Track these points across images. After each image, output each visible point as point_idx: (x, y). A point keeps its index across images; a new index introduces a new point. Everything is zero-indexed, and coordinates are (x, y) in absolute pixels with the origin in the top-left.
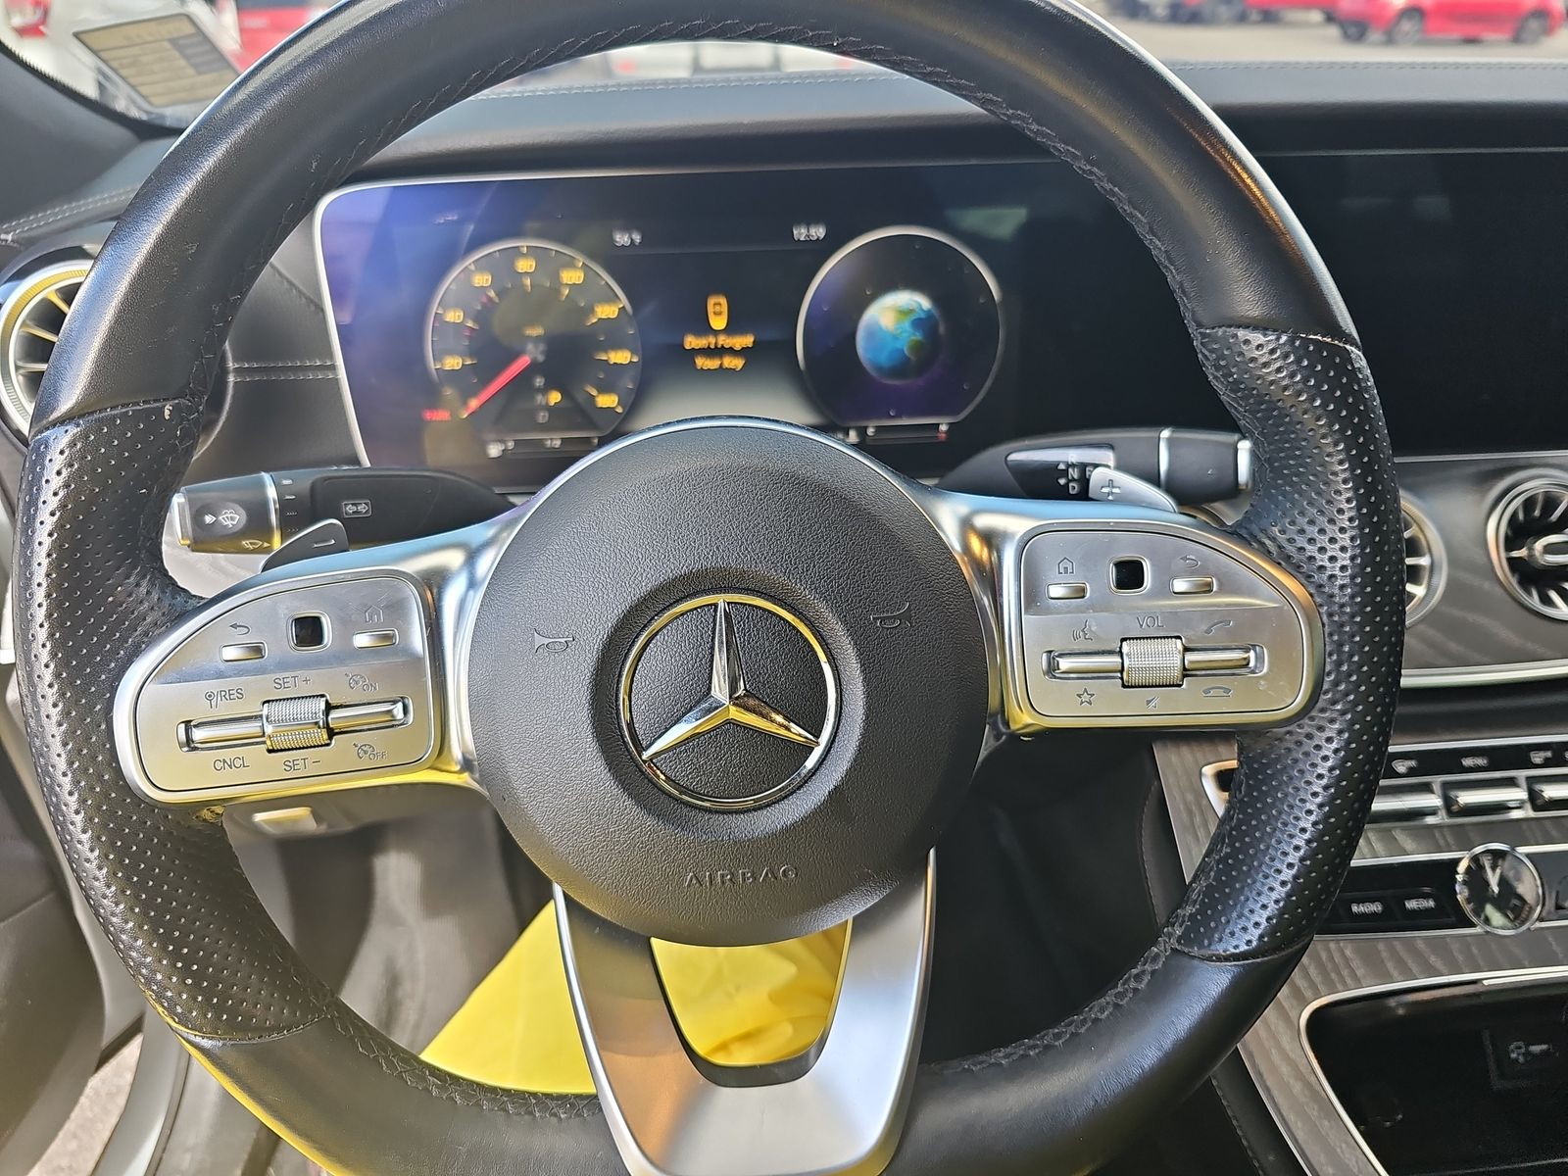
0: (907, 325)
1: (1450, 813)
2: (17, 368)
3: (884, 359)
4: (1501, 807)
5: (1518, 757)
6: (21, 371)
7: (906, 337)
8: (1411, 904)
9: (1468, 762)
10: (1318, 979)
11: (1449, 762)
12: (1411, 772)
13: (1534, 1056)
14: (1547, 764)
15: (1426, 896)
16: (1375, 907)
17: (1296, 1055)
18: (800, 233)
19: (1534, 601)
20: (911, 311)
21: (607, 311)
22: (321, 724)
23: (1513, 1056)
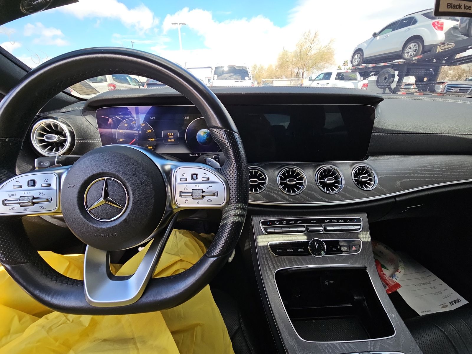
0: (206, 135)
1: (308, 231)
2: (36, 138)
3: (202, 141)
4: (319, 231)
5: (323, 221)
6: (37, 139)
7: (205, 137)
8: (299, 250)
9: (312, 221)
10: (279, 265)
11: (308, 221)
12: (300, 223)
13: (331, 283)
14: (328, 222)
15: (302, 248)
16: (292, 250)
17: (272, 281)
18: (185, 118)
19: (325, 190)
20: (206, 132)
21: (150, 131)
22: (30, 201)
23: (326, 283)
